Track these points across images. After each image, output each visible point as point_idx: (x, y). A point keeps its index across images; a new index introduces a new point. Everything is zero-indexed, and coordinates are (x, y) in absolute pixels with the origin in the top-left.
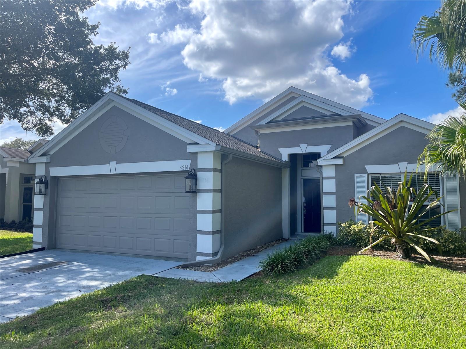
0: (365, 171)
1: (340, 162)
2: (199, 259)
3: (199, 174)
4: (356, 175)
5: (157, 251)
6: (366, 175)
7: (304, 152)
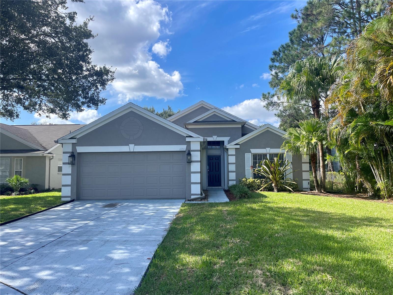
0: (250, 152)
1: (238, 147)
2: (193, 197)
3: (192, 153)
4: (246, 154)
5: (161, 195)
6: (251, 154)
7: (215, 140)
